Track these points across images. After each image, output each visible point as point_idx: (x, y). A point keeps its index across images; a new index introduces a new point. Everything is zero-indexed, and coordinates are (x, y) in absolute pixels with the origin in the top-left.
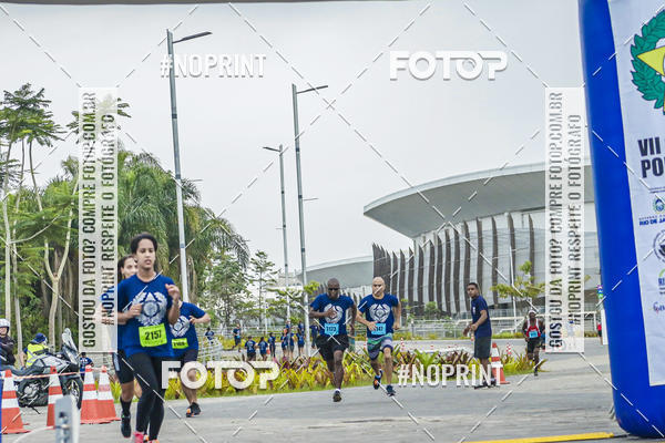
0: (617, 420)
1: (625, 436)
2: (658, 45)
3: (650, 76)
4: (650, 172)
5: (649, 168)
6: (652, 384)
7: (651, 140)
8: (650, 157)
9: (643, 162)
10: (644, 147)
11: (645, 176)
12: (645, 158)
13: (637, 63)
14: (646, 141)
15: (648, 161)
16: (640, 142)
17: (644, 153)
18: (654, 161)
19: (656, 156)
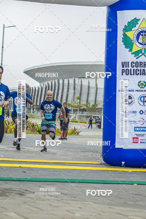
0: (102, 157)
1: (105, 164)
2: (133, 29)
3: (129, 40)
4: (124, 74)
5: (124, 72)
6: (116, 147)
7: (126, 62)
8: (125, 68)
9: (122, 70)
10: (123, 64)
11: (122, 75)
12: (123, 68)
13: (124, 35)
14: (124, 62)
15: (124, 70)
16: (122, 63)
17: (123, 67)
18: (126, 70)
19: (127, 68)
